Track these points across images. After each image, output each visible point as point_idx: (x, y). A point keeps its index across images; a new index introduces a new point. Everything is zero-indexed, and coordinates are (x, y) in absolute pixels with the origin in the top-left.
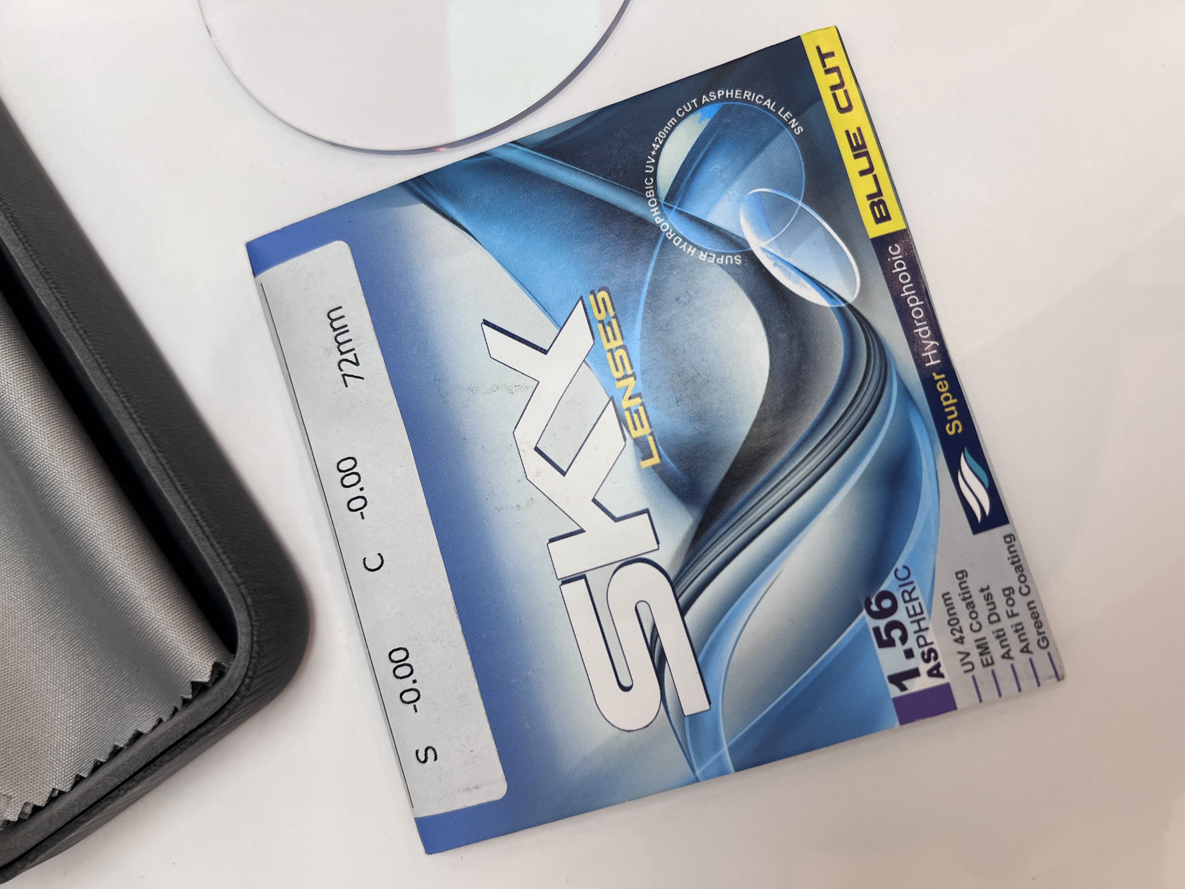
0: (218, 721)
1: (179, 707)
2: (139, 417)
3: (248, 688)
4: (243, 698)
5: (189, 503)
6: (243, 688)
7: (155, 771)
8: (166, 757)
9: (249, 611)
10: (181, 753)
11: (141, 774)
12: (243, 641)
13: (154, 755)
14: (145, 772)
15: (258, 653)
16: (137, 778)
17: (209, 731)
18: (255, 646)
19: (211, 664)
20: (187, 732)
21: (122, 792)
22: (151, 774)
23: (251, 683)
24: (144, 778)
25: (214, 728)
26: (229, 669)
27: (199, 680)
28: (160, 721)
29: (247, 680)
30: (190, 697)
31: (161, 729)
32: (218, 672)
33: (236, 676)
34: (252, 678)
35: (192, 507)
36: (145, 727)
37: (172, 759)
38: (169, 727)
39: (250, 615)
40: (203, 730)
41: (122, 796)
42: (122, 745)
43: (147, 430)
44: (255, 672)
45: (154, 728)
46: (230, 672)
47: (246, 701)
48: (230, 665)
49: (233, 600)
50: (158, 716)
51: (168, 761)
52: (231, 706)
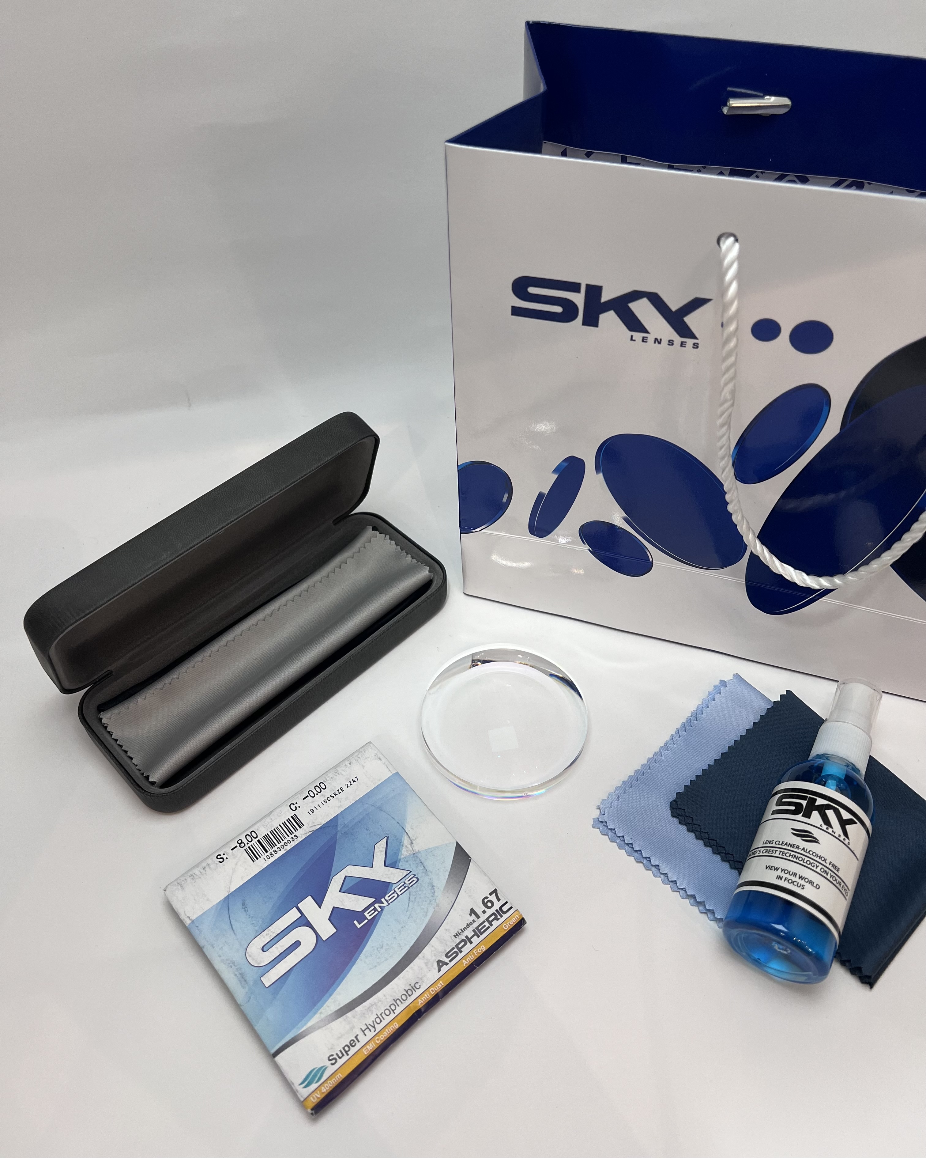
0: (136, 786)
1: (141, 772)
2: (241, 743)
3: (147, 795)
4: (143, 793)
5: (211, 765)
6: (147, 793)
7: (119, 768)
8: (124, 771)
9: (173, 791)
10: (125, 775)
11: (118, 763)
12: (163, 791)
13: (124, 766)
14: (119, 765)
15: (159, 796)
16: (117, 762)
17: (132, 784)
18: (161, 795)
19: (155, 781)
20: (132, 776)
21: (112, 758)
22: (118, 766)
23: (148, 795)
24: (117, 764)
25: (133, 785)
26: (154, 787)
27: (150, 778)
28: (137, 765)
29: (149, 794)
30: (144, 775)
31: (133, 767)
32: (153, 783)
33: (151, 790)
34: (150, 795)
35: (209, 766)
36: (133, 761)
37: (123, 773)
38: (134, 770)
39: (172, 792)
40: (132, 781)
41: (111, 758)
42: (128, 754)
43: (236, 747)
44: (152, 796)
45: (134, 764)
46: (153, 787)
47: (142, 795)
48: (155, 787)
49: (178, 785)
50: (138, 764)
51: (122, 772)
52: (141, 790)
